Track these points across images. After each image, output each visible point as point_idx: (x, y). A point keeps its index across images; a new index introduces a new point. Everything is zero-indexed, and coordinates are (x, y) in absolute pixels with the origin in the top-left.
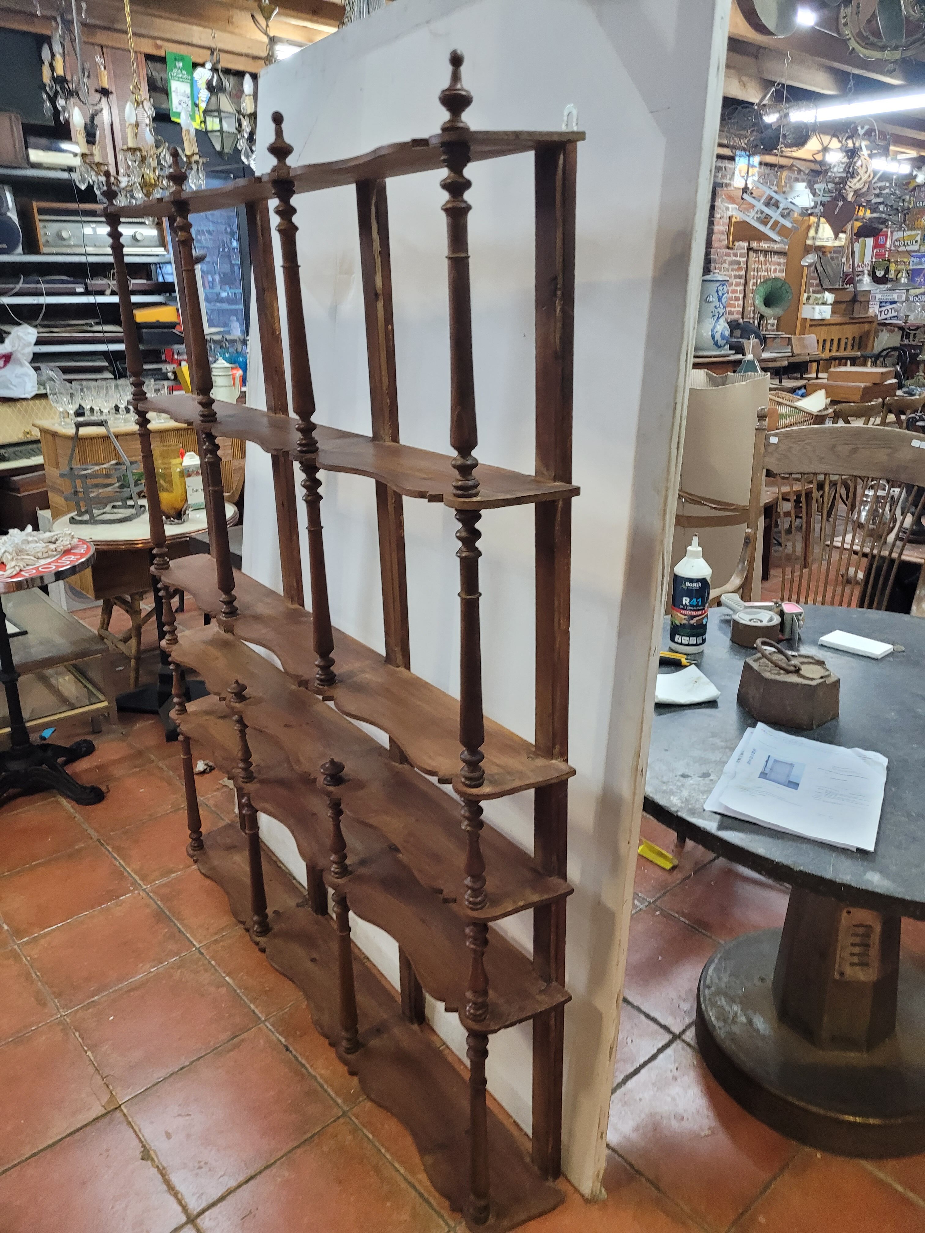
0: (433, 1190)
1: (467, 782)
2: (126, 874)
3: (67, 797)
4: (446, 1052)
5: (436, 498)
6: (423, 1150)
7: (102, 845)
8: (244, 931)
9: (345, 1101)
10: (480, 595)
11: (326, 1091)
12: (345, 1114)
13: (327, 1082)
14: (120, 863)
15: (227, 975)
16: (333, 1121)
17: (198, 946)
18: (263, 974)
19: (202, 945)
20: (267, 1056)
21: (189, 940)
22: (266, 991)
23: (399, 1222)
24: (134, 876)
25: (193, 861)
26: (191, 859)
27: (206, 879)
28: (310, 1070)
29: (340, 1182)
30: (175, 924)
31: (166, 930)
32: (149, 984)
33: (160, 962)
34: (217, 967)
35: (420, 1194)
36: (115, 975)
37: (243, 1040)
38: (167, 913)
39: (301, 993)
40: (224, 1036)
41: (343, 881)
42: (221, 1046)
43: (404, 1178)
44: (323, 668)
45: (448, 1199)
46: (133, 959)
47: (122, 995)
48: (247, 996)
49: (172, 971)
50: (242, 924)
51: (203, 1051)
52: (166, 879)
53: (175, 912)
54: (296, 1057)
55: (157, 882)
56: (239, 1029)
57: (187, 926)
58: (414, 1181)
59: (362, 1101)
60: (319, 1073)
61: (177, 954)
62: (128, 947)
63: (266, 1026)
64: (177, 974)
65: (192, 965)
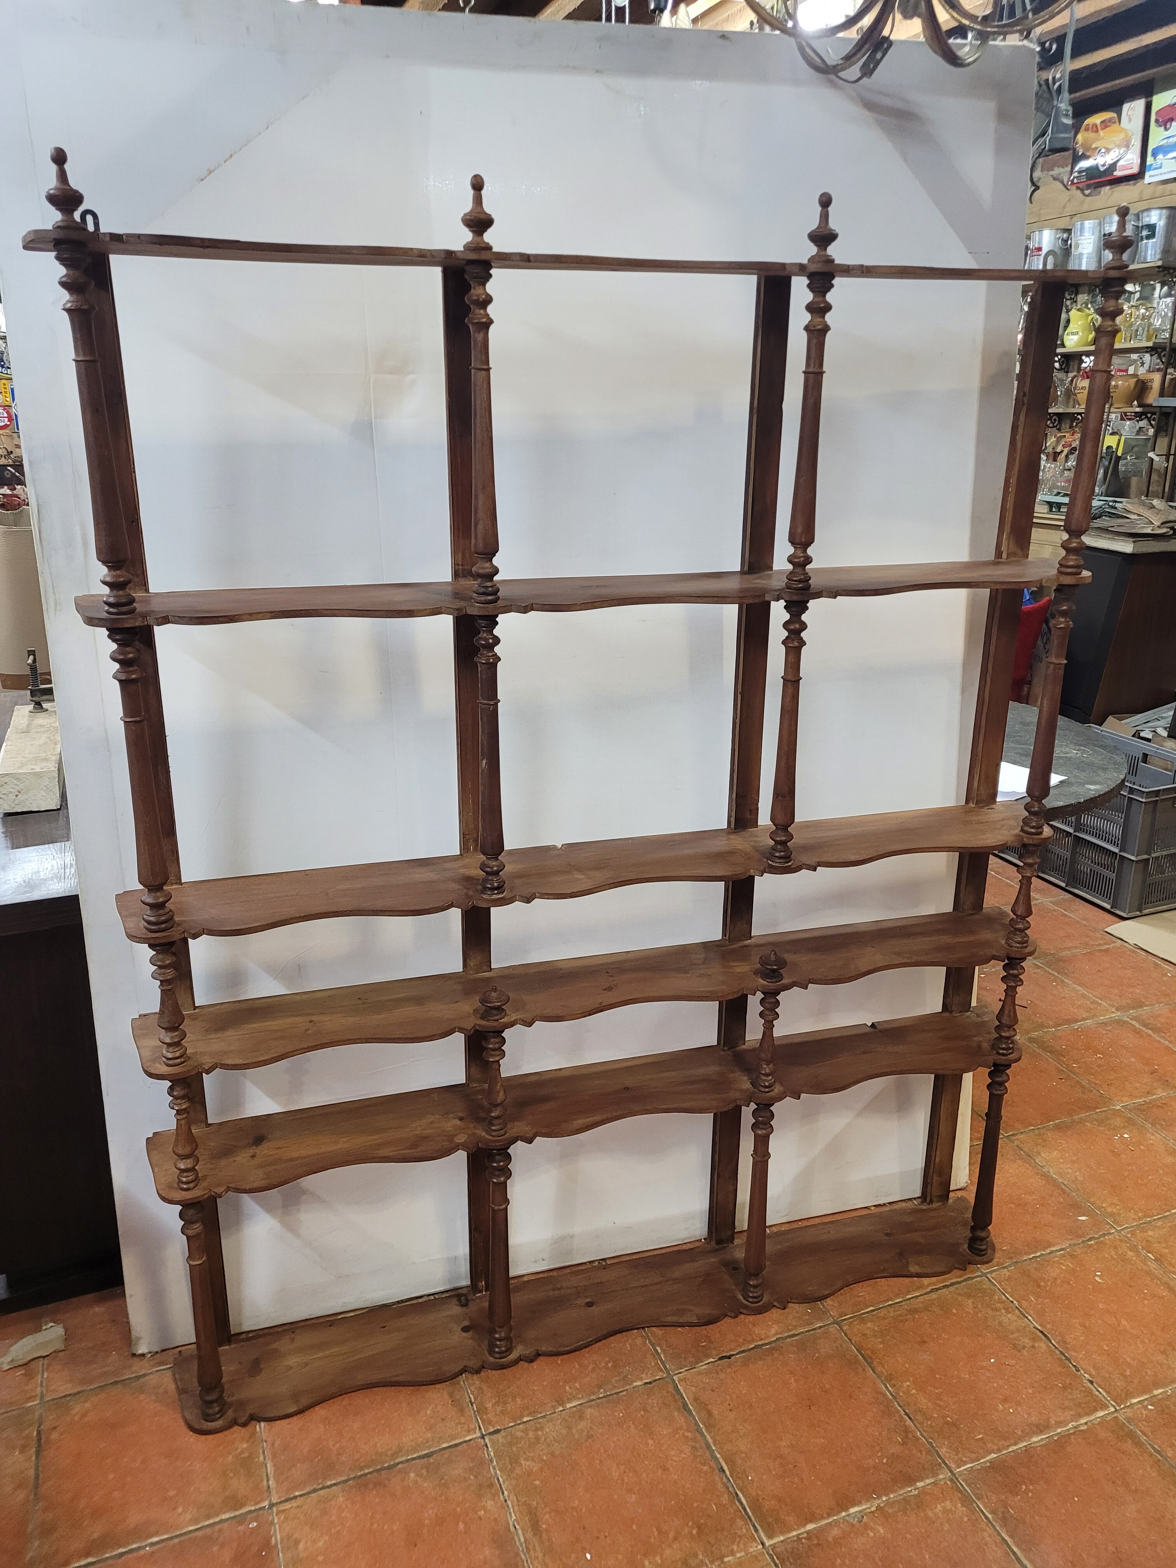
6: (902, 1271)
11: (802, 1332)
12: (837, 1322)
13: (790, 1330)
16: (846, 1335)
17: (478, 1434)
18: (580, 1365)
19: (480, 1429)
20: (733, 1378)
21: (456, 1445)
22: (614, 1366)
23: (974, 1308)
24: (217, 1519)
25: (244, 1425)
26: (236, 1428)
27: (306, 1413)
28: (767, 1342)
29: (925, 1342)
30: (402, 1462)
31: (412, 1475)
32: (535, 1503)
33: (490, 1487)
34: (539, 1416)
35: (944, 1287)
36: (487, 1551)
37: (696, 1399)
38: (366, 1471)
39: (636, 1331)
40: (680, 1420)
41: (778, 1089)
42: (697, 1424)
43: (925, 1294)
44: (784, 843)
45: (955, 1268)
46: (460, 1523)
47: (541, 1542)
48: (615, 1387)
49: (518, 1471)
50: (461, 1375)
51: (697, 1445)
52: (267, 1469)
53: (373, 1460)
54: (744, 1351)
55: (265, 1483)
56: (676, 1401)
57: (419, 1445)
58: (931, 1288)
59: (823, 1305)
60: (775, 1335)
61: (482, 1464)
62: (425, 1531)
63: (680, 1373)
64: (529, 1466)
65: (520, 1445)
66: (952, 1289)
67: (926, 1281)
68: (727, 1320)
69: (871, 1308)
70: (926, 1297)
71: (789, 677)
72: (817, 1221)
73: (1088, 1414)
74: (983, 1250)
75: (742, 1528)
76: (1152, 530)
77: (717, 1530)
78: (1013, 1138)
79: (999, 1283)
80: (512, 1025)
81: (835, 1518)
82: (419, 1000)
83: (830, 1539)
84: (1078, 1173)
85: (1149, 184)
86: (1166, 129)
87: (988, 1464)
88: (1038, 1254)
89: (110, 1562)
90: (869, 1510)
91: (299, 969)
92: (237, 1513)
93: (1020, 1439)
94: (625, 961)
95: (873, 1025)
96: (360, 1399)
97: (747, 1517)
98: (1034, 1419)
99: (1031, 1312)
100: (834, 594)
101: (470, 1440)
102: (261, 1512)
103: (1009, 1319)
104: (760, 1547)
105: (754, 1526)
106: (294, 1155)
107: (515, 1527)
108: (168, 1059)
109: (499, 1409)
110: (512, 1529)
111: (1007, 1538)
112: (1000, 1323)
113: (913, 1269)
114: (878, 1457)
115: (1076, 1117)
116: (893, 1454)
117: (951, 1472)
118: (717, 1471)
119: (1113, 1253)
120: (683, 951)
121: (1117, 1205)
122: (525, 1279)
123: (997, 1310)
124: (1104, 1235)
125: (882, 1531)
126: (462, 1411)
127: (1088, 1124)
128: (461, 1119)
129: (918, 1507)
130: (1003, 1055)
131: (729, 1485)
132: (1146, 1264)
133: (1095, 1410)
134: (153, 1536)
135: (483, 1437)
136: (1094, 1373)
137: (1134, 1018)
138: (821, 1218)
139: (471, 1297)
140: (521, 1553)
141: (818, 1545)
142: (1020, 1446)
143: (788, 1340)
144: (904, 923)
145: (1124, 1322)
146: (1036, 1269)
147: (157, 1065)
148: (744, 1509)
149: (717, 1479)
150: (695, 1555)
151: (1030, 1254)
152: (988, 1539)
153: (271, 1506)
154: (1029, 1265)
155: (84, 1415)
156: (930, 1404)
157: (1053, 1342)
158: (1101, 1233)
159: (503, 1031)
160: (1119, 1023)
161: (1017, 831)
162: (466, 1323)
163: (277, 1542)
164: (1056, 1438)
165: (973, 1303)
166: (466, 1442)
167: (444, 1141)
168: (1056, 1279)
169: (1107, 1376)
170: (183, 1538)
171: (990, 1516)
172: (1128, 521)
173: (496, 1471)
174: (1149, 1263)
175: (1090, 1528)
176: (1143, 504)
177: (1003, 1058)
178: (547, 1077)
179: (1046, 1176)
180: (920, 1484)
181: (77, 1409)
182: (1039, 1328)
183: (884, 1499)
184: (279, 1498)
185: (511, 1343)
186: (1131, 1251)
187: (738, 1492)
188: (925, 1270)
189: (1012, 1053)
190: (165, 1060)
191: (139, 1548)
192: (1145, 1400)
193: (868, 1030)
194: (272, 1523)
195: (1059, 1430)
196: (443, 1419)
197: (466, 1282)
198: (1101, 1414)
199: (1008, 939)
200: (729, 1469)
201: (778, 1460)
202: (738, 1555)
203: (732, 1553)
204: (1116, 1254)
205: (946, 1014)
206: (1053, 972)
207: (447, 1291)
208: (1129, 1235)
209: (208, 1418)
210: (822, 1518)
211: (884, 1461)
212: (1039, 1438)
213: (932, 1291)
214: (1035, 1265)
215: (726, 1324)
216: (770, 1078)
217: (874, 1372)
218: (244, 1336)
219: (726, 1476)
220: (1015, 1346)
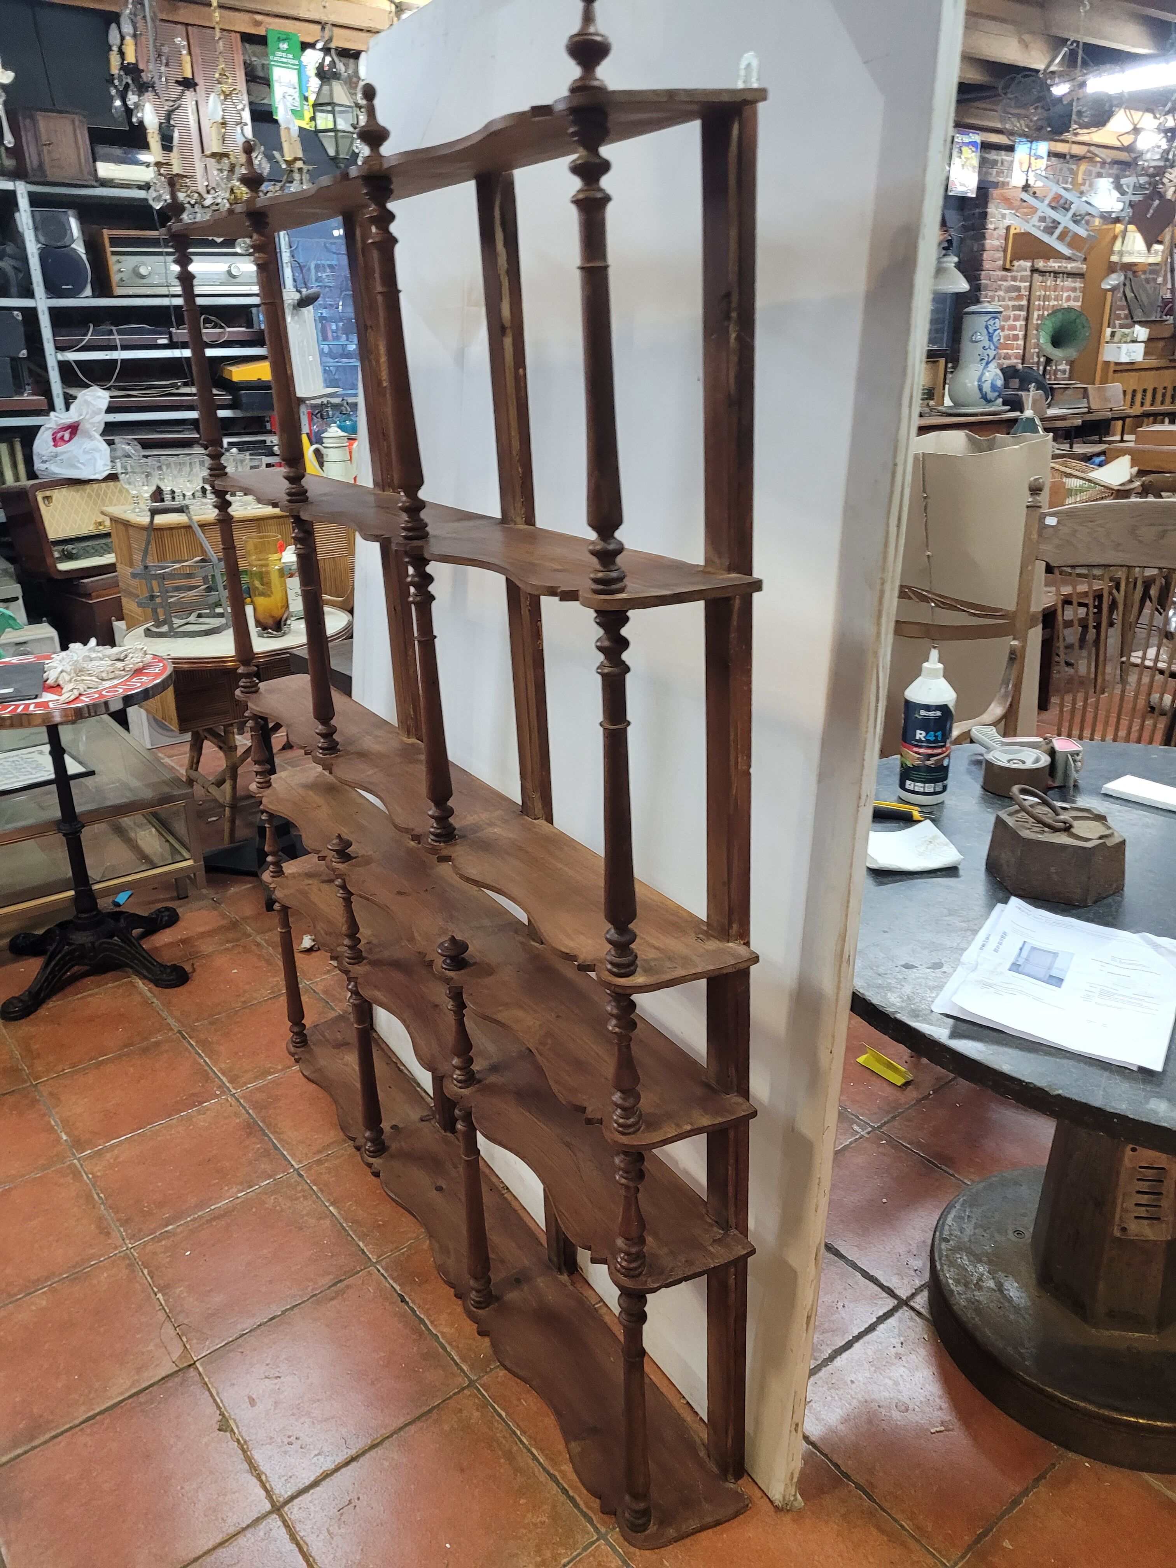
0: (579, 1485)
1: (615, 970)
2: (211, 1074)
3: (143, 977)
4: (604, 1310)
5: (569, 596)
6: (569, 1435)
7: (185, 1038)
8: (354, 1150)
9: (472, 1367)
10: (629, 723)
11: (449, 1354)
12: (471, 1383)
13: (450, 1344)
14: (205, 1061)
15: (332, 1204)
16: (454, 1394)
17: (296, 1167)
18: (376, 1205)
19: (302, 1166)
20: (376, 1308)
21: (286, 1159)
22: (379, 1226)
23: (535, 1525)
24: (222, 1078)
25: (296, 1061)
26: (293, 1058)
27: (309, 1082)
28: (431, 1327)
29: (462, 1470)
30: (269, 1137)
31: (258, 1146)
32: (235, 1213)
35: (563, 1488)
36: (193, 1200)
38: (261, 1124)
39: (424, 1231)
43: (544, 1469)
44: (438, 820)
45: (601, 1500)
47: (199, 1225)
48: (356, 1232)
49: (264, 1197)
50: (351, 1141)
51: (297, 1297)
52: (261, 1082)
53: (271, 1125)
54: (415, 1312)
55: (250, 1086)
56: (345, 1274)
57: (285, 1142)
58: (556, 1473)
59: (496, 1368)
60: (440, 1331)
63: (380, 1271)
64: (270, 1202)
65: (288, 1192)
66: (563, 1498)
67: (568, 1468)
68: (452, 1293)
69: (503, 1414)
70: (538, 1470)
89: (193, 1052)
92: (227, 1083)
97: (224, 1344)
101: (292, 1166)
102: (227, 1092)
104: (195, 1359)
105: (213, 1350)
110: (212, 1207)
112: (516, 1555)
113: (575, 1446)
126: (319, 1152)
134: (210, 1059)
135: (294, 1170)
141: (195, 1399)
143: (437, 1345)
148: (232, 1341)
149: (262, 1316)
150: (186, 1317)
152: (199, 1543)
153: (233, 1095)
163: (205, 1105)
165: (544, 1523)
166: (290, 1163)
170: (208, 1069)
173: (263, 1185)
184: (240, 1096)
187: (248, 1334)
191: (200, 1056)
194: (218, 1099)
196: (309, 1145)
200: (273, 1323)
202: (186, 1345)
203: (190, 1341)
213: (551, 1475)
215: (447, 1292)
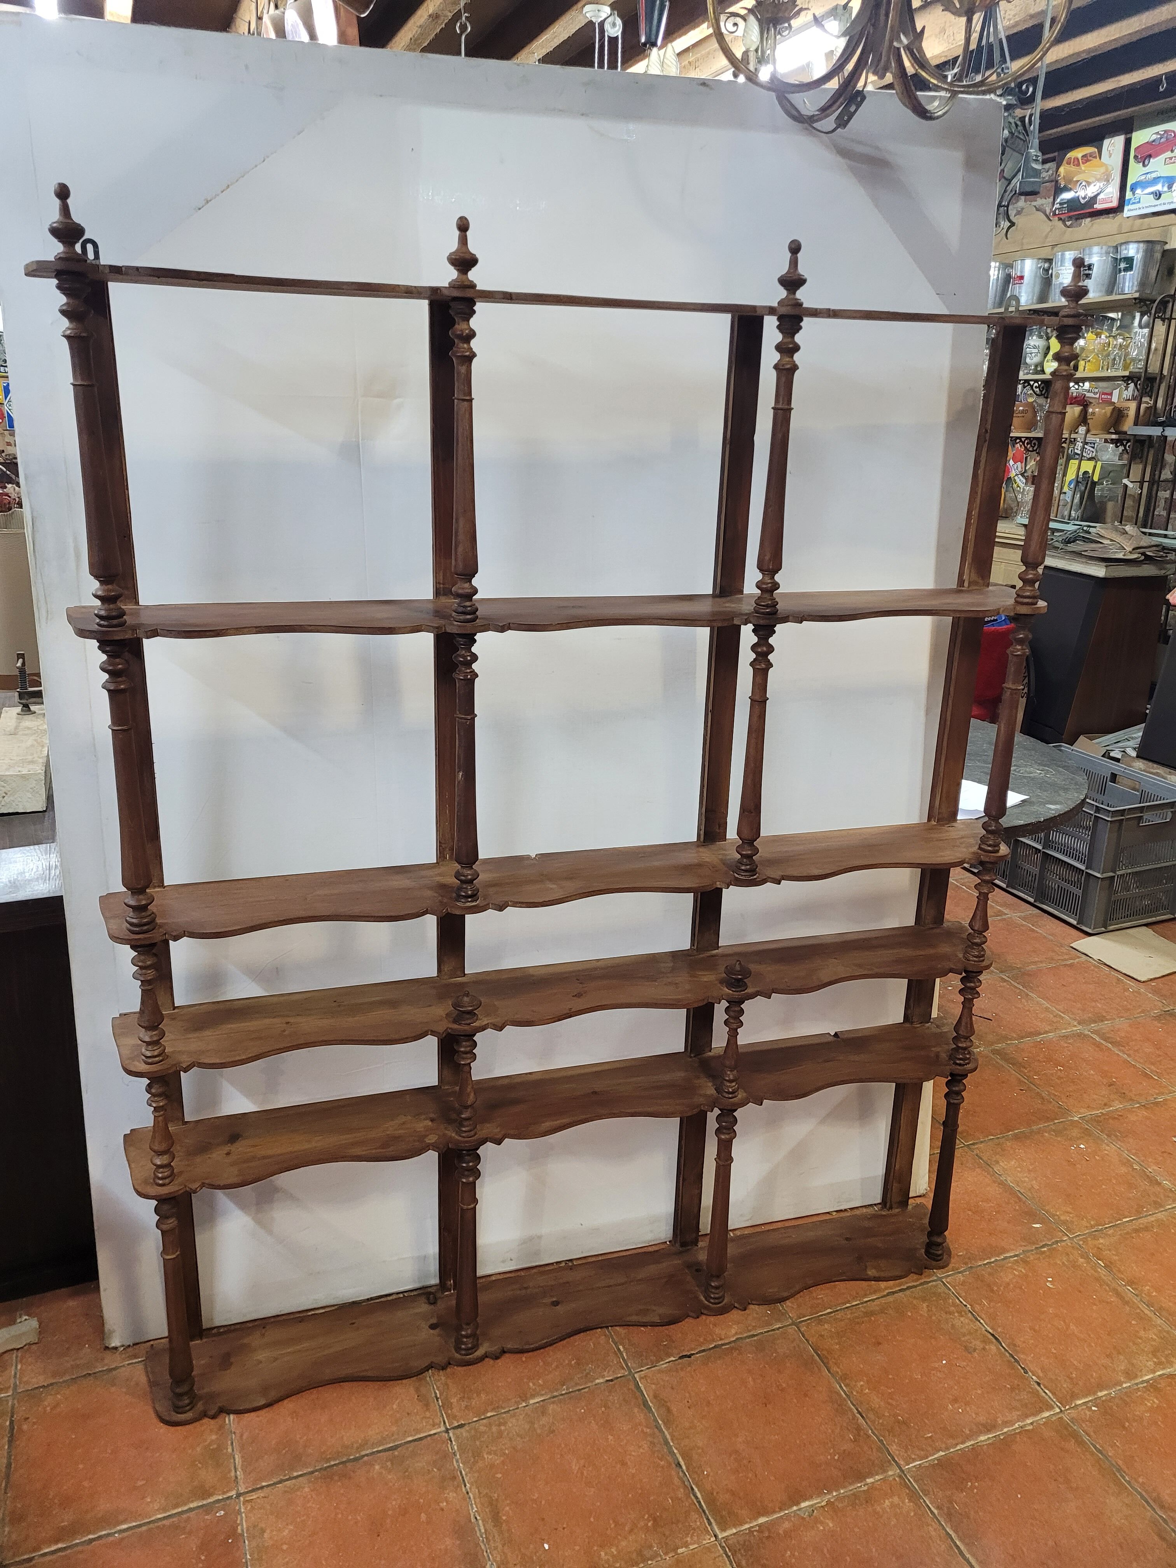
2: (167, 1522)
9: (779, 1321)
11: (762, 1333)
12: (796, 1325)
13: (749, 1331)
16: (804, 1337)
17: (443, 1428)
18: (544, 1363)
19: (444, 1423)
20: (692, 1377)
21: (421, 1439)
22: (578, 1364)
23: (929, 1311)
24: (185, 1508)
25: (213, 1417)
26: (206, 1420)
27: (275, 1406)
28: (727, 1341)
29: (879, 1344)
30: (367, 1455)
31: (377, 1467)
32: (496, 1495)
33: (453, 1479)
34: (503, 1411)
35: (901, 1290)
36: (448, 1541)
37: (655, 1396)
38: (332, 1463)
39: (600, 1330)
40: (640, 1416)
41: (741, 1095)
42: (655, 1420)
43: (882, 1297)
44: (749, 857)
45: (912, 1272)
46: (423, 1514)
47: (501, 1532)
48: (577, 1384)
49: (480, 1464)
50: (428, 1370)
51: (655, 1441)
52: (235, 1460)
53: (339, 1452)
54: (704, 1351)
55: (233, 1474)
56: (636, 1398)
57: (384, 1439)
58: (887, 1291)
59: (783, 1307)
60: (733, 1336)
61: (446, 1457)
62: (388, 1521)
63: (642, 1371)
64: (491, 1459)
65: (482, 1439)
66: (908, 1292)
67: (883, 1284)
68: (689, 1320)
69: (829, 1310)
70: (883, 1300)
71: (757, 698)
72: (780, 1225)
73: (1034, 1415)
74: (939, 1255)
75: (696, 1521)
76: (1124, 555)
77: (672, 1523)
78: (973, 1147)
79: (954, 1287)
80: (483, 1028)
81: (787, 1512)
82: (393, 1004)
83: (781, 1532)
84: (1034, 1182)
85: (1128, 217)
86: (1144, 165)
87: (936, 1462)
88: (993, 1260)
89: (80, 1548)
90: (820, 1505)
91: (276, 972)
92: (205, 1502)
93: (968, 1438)
94: (595, 969)
95: (836, 1035)
96: (328, 1394)
97: (701, 1510)
98: (982, 1419)
99: (983, 1316)
100: (800, 618)
101: (435, 1434)
102: (228, 1502)
103: (962, 1322)
104: (713, 1539)
105: (708, 1519)
106: (270, 1152)
107: (476, 1518)
108: (147, 1057)
109: (463, 1404)
110: (473, 1520)
111: (951, 1532)
112: (953, 1325)
113: (871, 1272)
114: (830, 1454)
115: (1034, 1128)
116: (844, 1450)
117: (900, 1468)
118: (674, 1466)
119: (1064, 1259)
120: (652, 959)
121: (1071, 1213)
122: (493, 1278)
123: (950, 1313)
124: (1057, 1242)
125: (831, 1525)
126: (427, 1405)
127: (1046, 1134)
128: (432, 1120)
129: (867, 1502)
130: (960, 1065)
131: (685, 1479)
132: (1096, 1271)
133: (1041, 1411)
134: (122, 1523)
135: (447, 1431)
136: (1041, 1375)
137: (1095, 1032)
138: (784, 1222)
139: (439, 1295)
140: (481, 1544)
141: (768, 1537)
142: (968, 1444)
143: (747, 1340)
144: (867, 935)
145: (1072, 1327)
146: (990, 1274)
147: (137, 1063)
148: (699, 1502)
149: (673, 1473)
150: (651, 1547)
151: (985, 1260)
152: (933, 1533)
153: (239, 1495)
154: (983, 1270)
155: (57, 1405)
156: (882, 1404)
157: (1003, 1344)
158: (1053, 1241)
159: (474, 1035)
160: (1080, 1036)
161: (975, 849)
162: (434, 1321)
163: (243, 1530)
164: (1002, 1437)
165: (928, 1306)
166: (430, 1435)
167: (414, 1141)
168: (1008, 1284)
169: (1054, 1378)
170: (151, 1526)
171: (936, 1512)
172: (1101, 545)
173: (458, 1464)
174: (1099, 1270)
175: (1032, 1524)
176: (1116, 529)
177: (959, 1068)
178: (519, 1080)
179: (1002, 1184)
180: (869, 1481)
181: (49, 1401)
182: (991, 1331)
183: (835, 1494)
184: (246, 1488)
185: (478, 1339)
186: (1082, 1258)
187: (694, 1487)
188: (882, 1274)
189: (968, 1064)
190: (144, 1058)
191: (108, 1535)
192: (1090, 1401)
193: (831, 1039)
194: (239, 1512)
195: (1005, 1430)
196: (408, 1414)
197: (435, 1281)
198: (1046, 1414)
199: (966, 952)
200: (685, 1464)
201: (734, 1456)
202: (692, 1547)
203: (686, 1545)
204: (1068, 1261)
205: (907, 1025)
206: (1018, 986)
207: (416, 1290)
208: (1081, 1243)
209: (178, 1409)
210: (774, 1512)
211: (836, 1457)
212: (986, 1437)
213: (888, 1294)
214: (989, 1270)
215: (688, 1324)
216: (734, 1084)
217: (829, 1371)
218: (215, 1331)
219: (683, 1471)
220: (966, 1349)
